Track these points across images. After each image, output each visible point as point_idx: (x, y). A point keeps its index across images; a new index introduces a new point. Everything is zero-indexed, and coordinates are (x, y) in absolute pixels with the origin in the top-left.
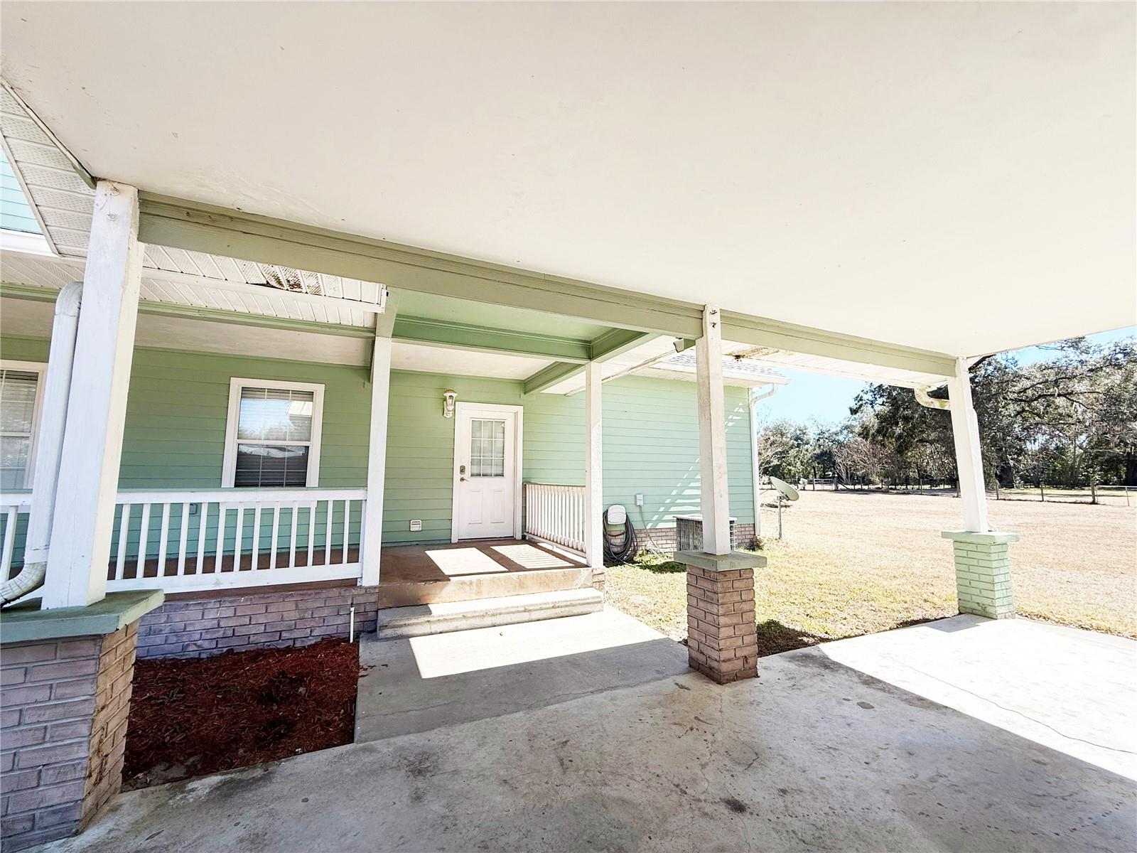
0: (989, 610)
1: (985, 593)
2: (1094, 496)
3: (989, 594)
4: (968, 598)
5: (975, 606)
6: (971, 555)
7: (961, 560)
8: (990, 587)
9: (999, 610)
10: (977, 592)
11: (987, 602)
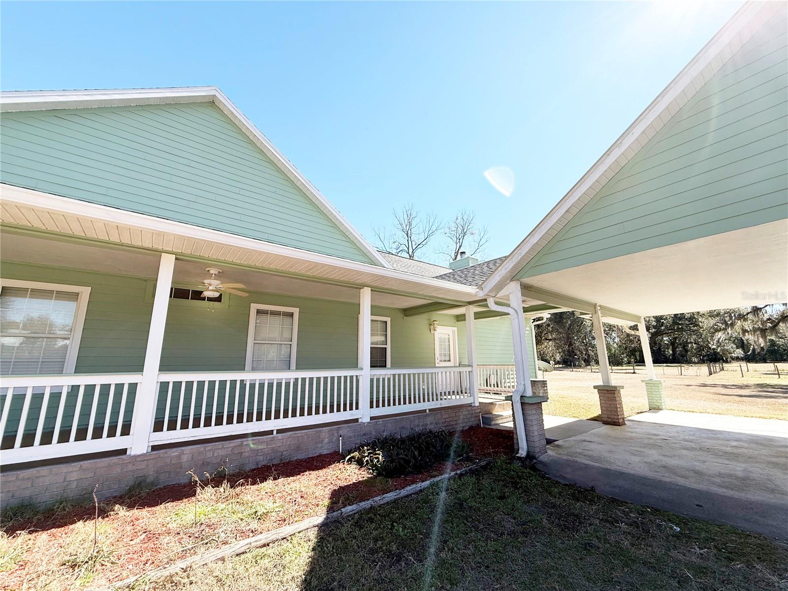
0: (660, 407)
1: (658, 401)
2: (634, 369)
3: (660, 401)
4: (652, 403)
5: (655, 406)
6: (652, 388)
7: (649, 390)
8: (660, 399)
9: (664, 407)
10: (655, 401)
11: (659, 404)
